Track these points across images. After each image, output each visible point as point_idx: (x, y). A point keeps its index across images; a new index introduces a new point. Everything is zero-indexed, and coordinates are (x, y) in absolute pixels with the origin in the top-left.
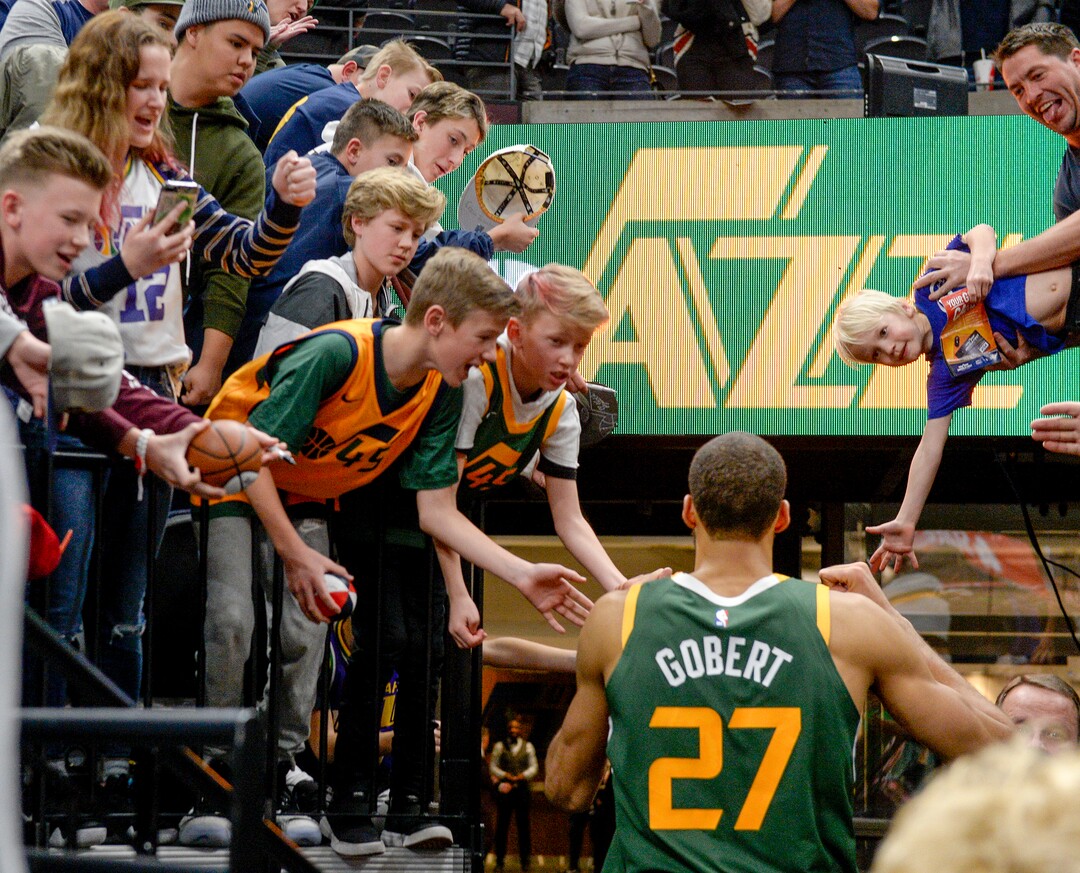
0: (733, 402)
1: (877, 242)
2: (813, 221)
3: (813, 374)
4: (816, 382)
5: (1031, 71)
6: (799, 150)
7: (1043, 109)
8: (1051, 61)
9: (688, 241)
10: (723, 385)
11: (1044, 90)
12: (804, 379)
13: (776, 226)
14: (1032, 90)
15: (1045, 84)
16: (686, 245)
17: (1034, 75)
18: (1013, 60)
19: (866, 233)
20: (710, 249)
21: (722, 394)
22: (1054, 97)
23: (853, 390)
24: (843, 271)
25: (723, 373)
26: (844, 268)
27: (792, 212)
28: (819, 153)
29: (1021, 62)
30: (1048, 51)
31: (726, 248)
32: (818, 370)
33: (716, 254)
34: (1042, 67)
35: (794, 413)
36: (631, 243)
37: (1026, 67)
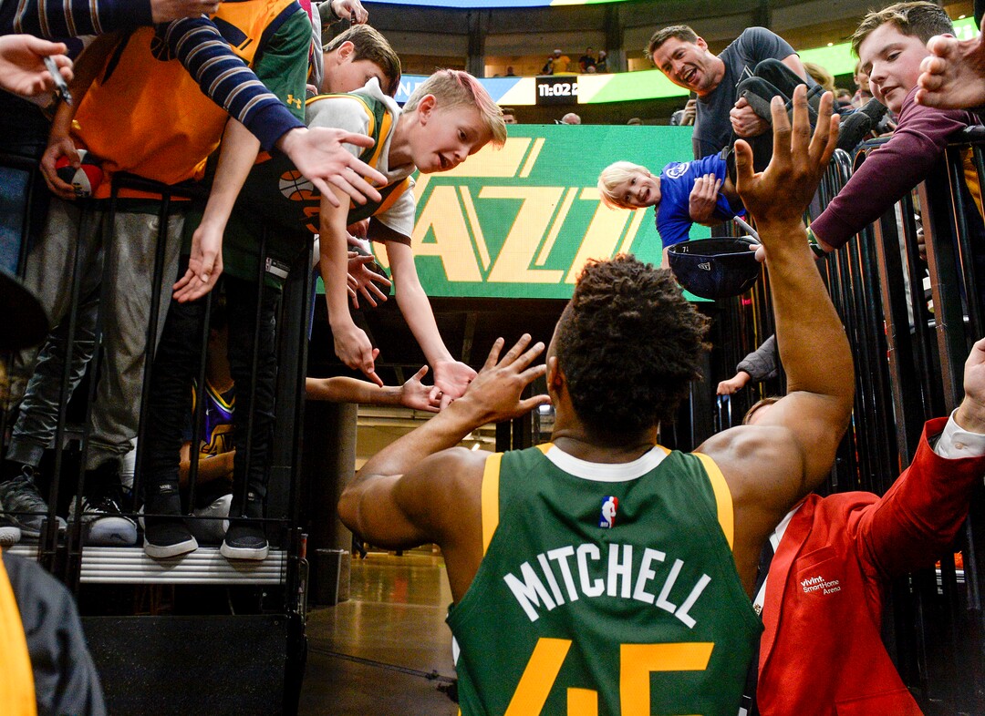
0: (491, 279)
1: (573, 191)
2: (538, 178)
3: (538, 264)
4: (540, 268)
5: (675, 53)
6: (529, 140)
7: (686, 76)
8: (686, 45)
9: (466, 188)
10: (486, 269)
11: (686, 63)
12: (533, 266)
13: (516, 181)
14: (678, 65)
15: (685, 59)
16: (465, 190)
17: (678, 55)
18: (662, 48)
19: (567, 186)
20: (479, 192)
21: (485, 274)
22: (692, 68)
23: (561, 273)
24: (555, 206)
25: (486, 262)
26: (556, 204)
27: (525, 174)
28: (540, 142)
29: (667, 48)
30: (683, 39)
31: (488, 193)
32: (541, 261)
33: (481, 196)
34: (682, 49)
35: (527, 285)
36: (433, 188)
37: (671, 51)
